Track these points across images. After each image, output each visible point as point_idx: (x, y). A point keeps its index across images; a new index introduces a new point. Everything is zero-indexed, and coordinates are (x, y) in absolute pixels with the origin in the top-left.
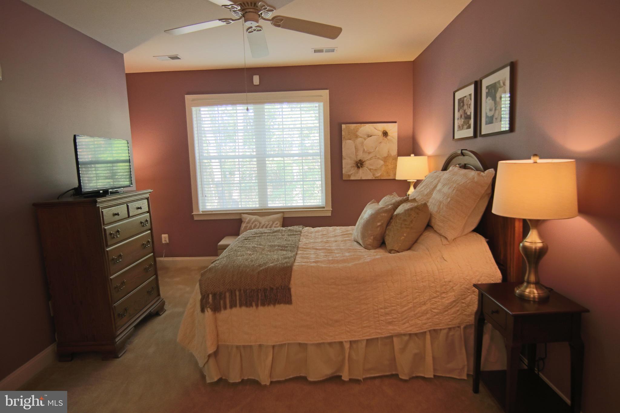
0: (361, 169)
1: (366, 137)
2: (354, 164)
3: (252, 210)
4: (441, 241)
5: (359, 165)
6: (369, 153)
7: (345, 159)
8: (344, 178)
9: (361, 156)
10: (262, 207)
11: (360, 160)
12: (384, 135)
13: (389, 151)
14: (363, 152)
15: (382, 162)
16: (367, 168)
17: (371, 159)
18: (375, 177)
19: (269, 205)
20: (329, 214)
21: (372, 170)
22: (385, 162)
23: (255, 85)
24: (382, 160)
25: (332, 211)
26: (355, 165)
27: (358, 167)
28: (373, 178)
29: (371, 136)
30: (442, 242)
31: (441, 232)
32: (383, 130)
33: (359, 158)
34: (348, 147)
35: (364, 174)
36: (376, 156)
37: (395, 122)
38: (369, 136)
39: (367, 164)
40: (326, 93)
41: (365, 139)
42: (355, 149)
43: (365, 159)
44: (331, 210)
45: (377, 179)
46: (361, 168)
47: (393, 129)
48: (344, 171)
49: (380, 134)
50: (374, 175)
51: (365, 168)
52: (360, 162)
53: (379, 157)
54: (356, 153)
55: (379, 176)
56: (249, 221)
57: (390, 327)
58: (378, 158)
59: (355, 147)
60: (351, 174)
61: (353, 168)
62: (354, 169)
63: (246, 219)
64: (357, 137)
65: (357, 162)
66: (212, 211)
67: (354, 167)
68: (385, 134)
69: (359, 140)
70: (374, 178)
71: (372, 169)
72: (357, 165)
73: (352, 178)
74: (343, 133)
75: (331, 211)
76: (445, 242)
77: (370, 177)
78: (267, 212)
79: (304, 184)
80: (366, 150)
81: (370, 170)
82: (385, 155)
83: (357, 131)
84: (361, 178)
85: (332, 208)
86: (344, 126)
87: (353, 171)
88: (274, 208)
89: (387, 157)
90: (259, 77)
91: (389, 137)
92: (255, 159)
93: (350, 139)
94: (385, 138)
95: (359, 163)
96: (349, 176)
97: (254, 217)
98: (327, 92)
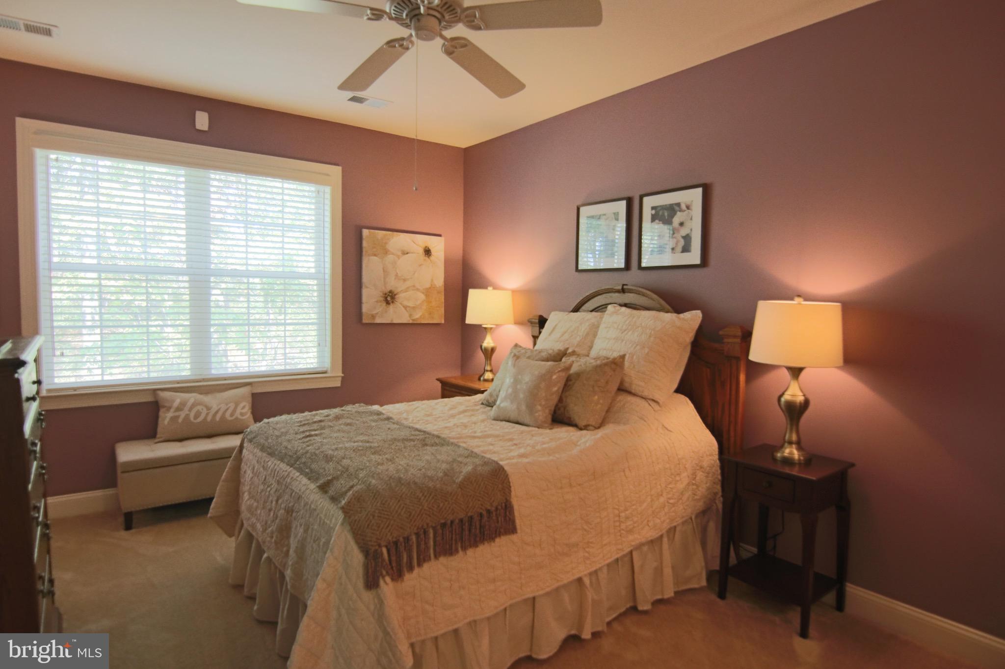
0: (391, 306)
1: (399, 253)
2: (382, 297)
3: (178, 382)
4: (650, 405)
5: (389, 299)
6: (405, 280)
7: (367, 287)
8: (365, 321)
9: (392, 284)
10: (201, 375)
11: (391, 292)
12: (425, 254)
13: (432, 280)
14: (395, 278)
15: (422, 297)
16: (401, 304)
17: (406, 290)
18: (413, 320)
19: (213, 372)
20: (338, 384)
21: (408, 309)
22: (427, 296)
23: (198, 130)
24: (423, 293)
25: (343, 378)
26: (382, 299)
27: (388, 303)
28: (409, 321)
29: (407, 253)
30: (653, 408)
31: (646, 394)
32: (424, 246)
33: (389, 288)
34: (371, 267)
35: (396, 315)
36: (414, 286)
37: (440, 235)
38: (405, 253)
39: (401, 297)
40: (336, 171)
41: (399, 257)
42: (384, 271)
43: (399, 290)
44: (340, 376)
45: (415, 322)
46: (391, 304)
47: (438, 245)
48: (365, 309)
49: (421, 251)
50: (410, 315)
51: (397, 304)
52: (390, 294)
53: (419, 288)
54: (385, 278)
55: (417, 319)
56: (183, 405)
57: (631, 537)
58: (418, 290)
59: (383, 269)
60: (377, 314)
61: (379, 304)
62: (381, 305)
63: (173, 401)
64: (386, 252)
65: (386, 294)
66: (75, 389)
67: (381, 301)
68: (428, 252)
69: (390, 258)
70: (411, 322)
71: (409, 307)
72: (386, 298)
73: (378, 321)
74: (365, 244)
75: (340, 379)
76: (656, 407)
77: (405, 319)
78: (217, 385)
79: (287, 329)
80: (399, 275)
81: (405, 307)
82: (428, 285)
83: (386, 243)
84: (392, 321)
85: (343, 373)
86: (365, 232)
87: (381, 307)
88: (225, 376)
89: (430, 288)
90: (208, 118)
91: (432, 258)
92: (186, 278)
93: (375, 255)
94: (427, 258)
95: (388, 295)
96: (373, 317)
97: (192, 397)
98: (338, 169)
